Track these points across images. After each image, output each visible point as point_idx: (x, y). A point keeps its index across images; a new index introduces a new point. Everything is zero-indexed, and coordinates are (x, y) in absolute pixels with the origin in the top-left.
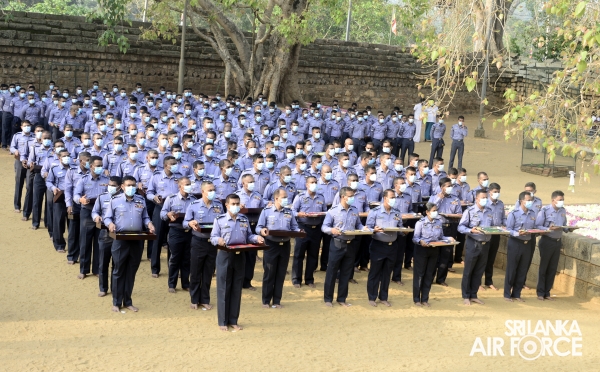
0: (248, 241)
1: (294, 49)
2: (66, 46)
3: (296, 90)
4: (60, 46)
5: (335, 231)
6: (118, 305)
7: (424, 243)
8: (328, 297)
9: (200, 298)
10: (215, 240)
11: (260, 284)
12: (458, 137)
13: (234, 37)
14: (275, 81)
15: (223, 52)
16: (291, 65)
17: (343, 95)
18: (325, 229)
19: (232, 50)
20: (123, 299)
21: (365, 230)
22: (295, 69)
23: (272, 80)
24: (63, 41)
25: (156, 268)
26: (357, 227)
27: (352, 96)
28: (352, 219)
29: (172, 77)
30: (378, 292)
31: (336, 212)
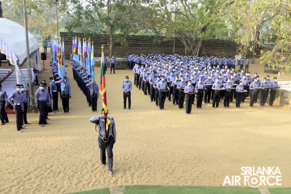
0: (194, 92)
1: (203, 42)
2: (145, 43)
3: (204, 53)
4: (143, 43)
5: (215, 89)
6: (161, 108)
7: (238, 91)
8: (214, 106)
9: (181, 107)
10: (185, 92)
11: (196, 103)
12: (247, 64)
13: (187, 39)
14: (198, 50)
15: (185, 43)
16: (202, 46)
17: (216, 53)
18: (213, 88)
19: (187, 43)
20: (162, 107)
21: (223, 89)
22: (203, 47)
23: (197, 50)
24: (144, 42)
25: (170, 99)
26: (221, 88)
27: (218, 54)
28: (220, 86)
29: (172, 50)
30: (226, 105)
31: (215, 84)
